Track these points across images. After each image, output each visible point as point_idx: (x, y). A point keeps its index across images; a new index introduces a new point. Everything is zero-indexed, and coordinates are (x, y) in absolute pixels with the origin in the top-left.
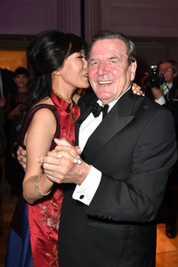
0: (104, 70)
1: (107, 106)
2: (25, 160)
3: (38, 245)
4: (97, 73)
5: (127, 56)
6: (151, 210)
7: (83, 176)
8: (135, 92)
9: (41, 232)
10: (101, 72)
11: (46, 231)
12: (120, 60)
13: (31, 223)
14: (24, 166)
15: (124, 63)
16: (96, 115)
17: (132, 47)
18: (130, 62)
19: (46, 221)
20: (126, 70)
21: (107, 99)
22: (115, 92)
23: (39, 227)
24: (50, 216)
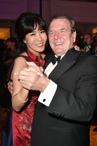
0: (58, 36)
1: (60, 57)
4: (54, 38)
10: (56, 38)
12: (67, 30)
15: (69, 32)
16: (54, 64)
18: (72, 32)
20: (71, 36)
21: (60, 53)
22: (65, 49)
23: (18, 129)
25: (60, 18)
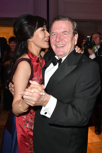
0: (60, 39)
1: (61, 59)
2: (13, 90)
3: (21, 138)
4: (56, 40)
5: (73, 31)
6: (85, 120)
7: (47, 102)
8: (77, 51)
9: (23, 131)
10: (58, 40)
11: (26, 130)
12: (69, 33)
13: (17, 126)
14: (13, 94)
15: (71, 35)
16: (55, 65)
17: (75, 25)
18: (74, 34)
19: (26, 125)
20: (72, 39)
21: (61, 55)
22: (66, 51)
23: (22, 128)
24: (28, 122)
25: (62, 20)
